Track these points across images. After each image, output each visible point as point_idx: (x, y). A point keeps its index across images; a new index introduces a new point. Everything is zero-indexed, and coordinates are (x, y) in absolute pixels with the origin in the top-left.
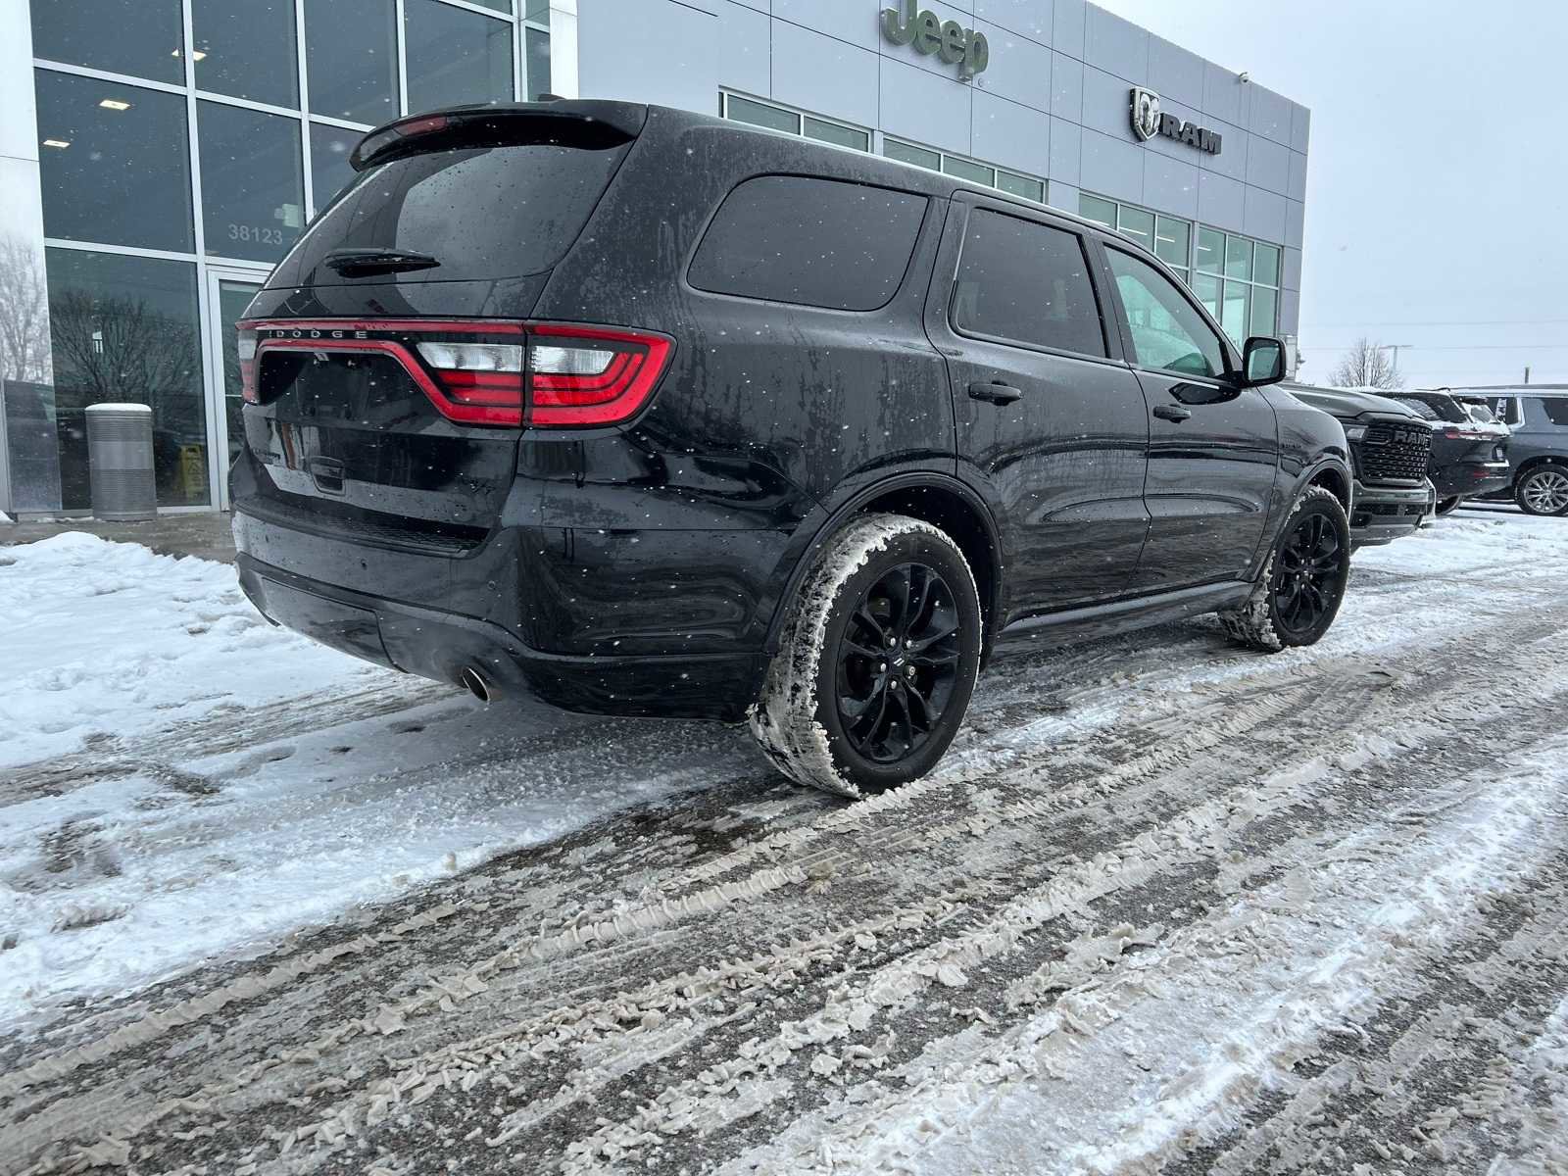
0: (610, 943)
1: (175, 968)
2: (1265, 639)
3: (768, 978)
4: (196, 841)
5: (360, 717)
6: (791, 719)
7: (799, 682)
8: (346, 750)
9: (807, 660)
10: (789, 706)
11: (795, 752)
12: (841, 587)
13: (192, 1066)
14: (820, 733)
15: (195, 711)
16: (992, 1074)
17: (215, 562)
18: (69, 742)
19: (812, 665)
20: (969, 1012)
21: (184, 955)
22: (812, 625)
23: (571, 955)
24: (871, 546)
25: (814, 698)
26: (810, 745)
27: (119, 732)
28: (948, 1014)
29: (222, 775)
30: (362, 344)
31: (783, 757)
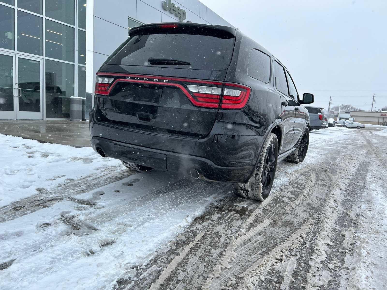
0: (250, 241)
1: (150, 255)
2: (296, 160)
3: (295, 246)
6: (254, 182)
7: (258, 173)
8: (118, 191)
9: (261, 167)
10: (254, 179)
11: (252, 190)
12: (267, 149)
13: (190, 282)
14: (261, 185)
16: (366, 265)
19: (262, 169)
20: (344, 251)
21: (147, 251)
22: (261, 159)
23: (244, 244)
24: (270, 139)
25: (261, 177)
26: (258, 188)
27: (45, 188)
28: (339, 252)
29: (91, 199)
30: (166, 84)
31: (247, 191)
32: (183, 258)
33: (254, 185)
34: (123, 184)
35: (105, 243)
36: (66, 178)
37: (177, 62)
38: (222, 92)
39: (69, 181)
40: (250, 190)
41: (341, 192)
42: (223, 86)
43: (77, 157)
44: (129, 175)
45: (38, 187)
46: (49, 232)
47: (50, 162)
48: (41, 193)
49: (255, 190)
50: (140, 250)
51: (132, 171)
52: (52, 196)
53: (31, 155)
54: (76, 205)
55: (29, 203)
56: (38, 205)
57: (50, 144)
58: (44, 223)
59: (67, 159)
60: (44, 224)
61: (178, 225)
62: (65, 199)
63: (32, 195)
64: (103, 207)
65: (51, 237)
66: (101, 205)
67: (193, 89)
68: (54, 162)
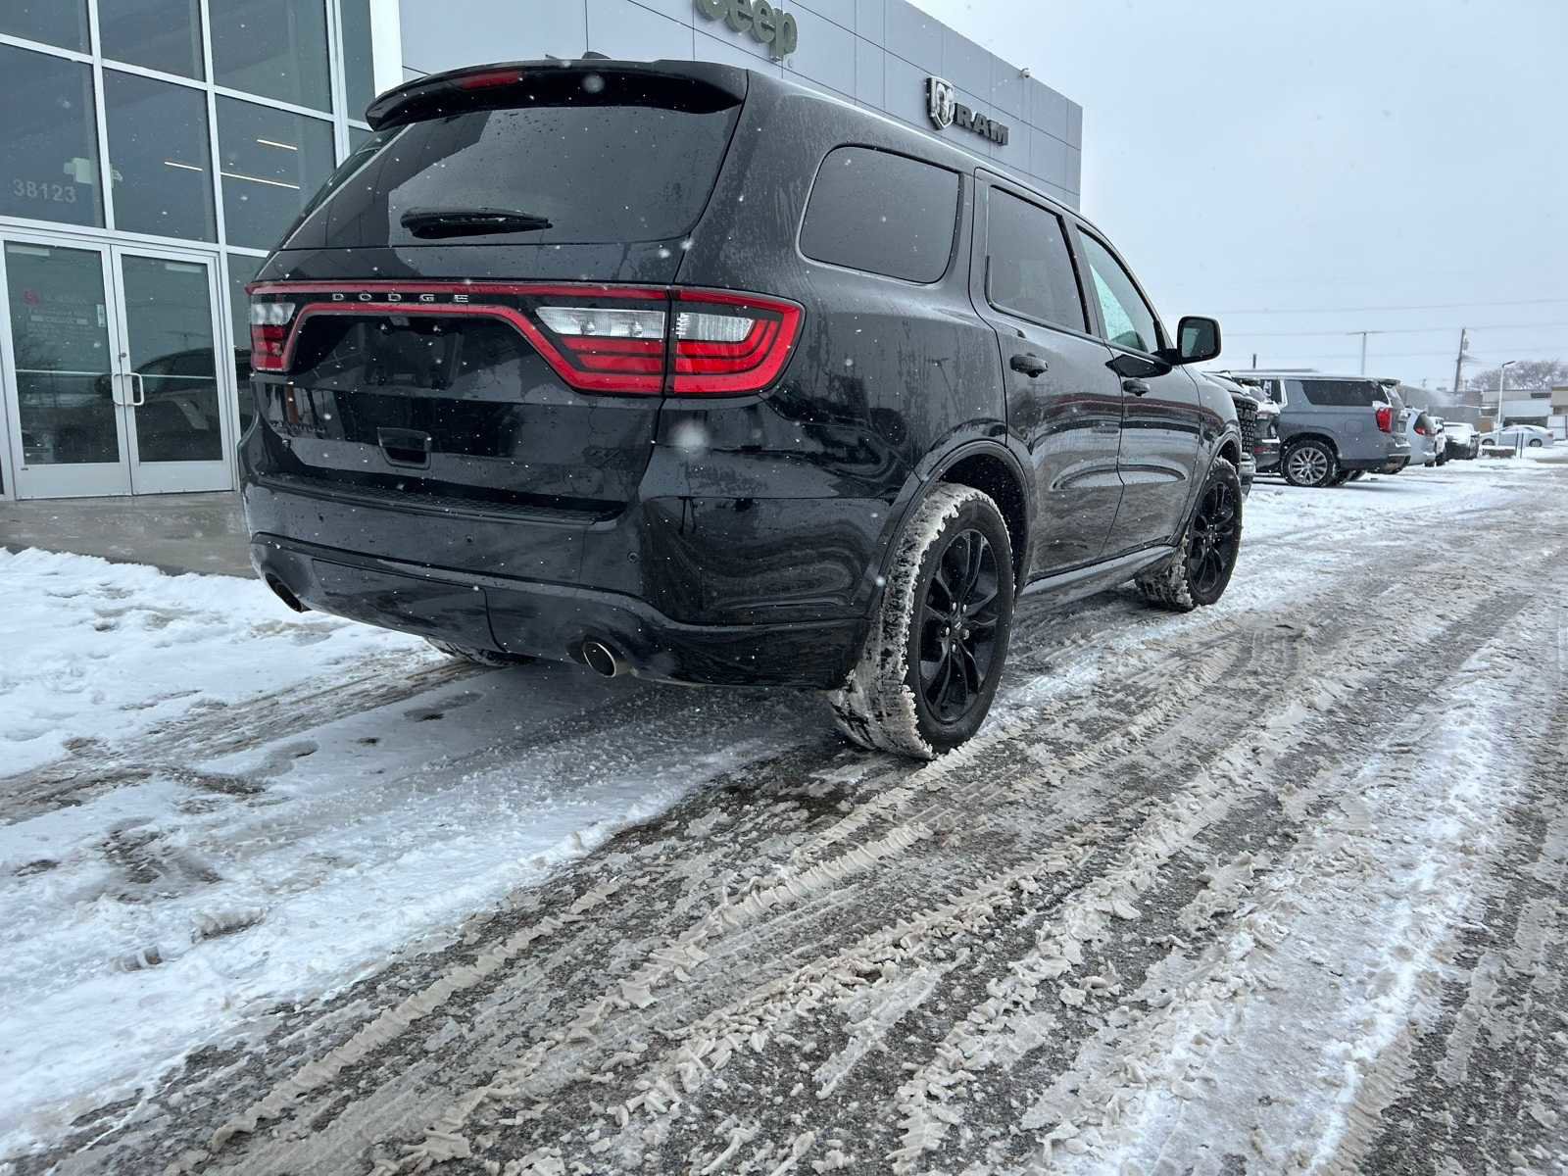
0: (792, 906)
1: (365, 965)
2: (1180, 599)
3: (967, 925)
4: (282, 841)
5: (362, 708)
6: (879, 683)
7: (890, 647)
8: (373, 741)
9: (899, 625)
10: (878, 671)
11: (879, 717)
12: (925, 553)
13: (463, 1056)
14: (908, 696)
15: (173, 710)
16: (1224, 989)
17: (68, 554)
18: (49, 749)
19: (904, 630)
20: (1164, 939)
21: (363, 952)
22: (901, 591)
23: (764, 919)
24: (945, 513)
25: (905, 663)
26: (897, 707)
27: (101, 735)
28: (1144, 942)
29: (254, 773)
30: (464, 308)
31: (863, 721)
32: (484, 974)
33: (881, 697)
34: (407, 714)
35: (222, 926)
36: (196, 698)
37: (501, 220)
38: (670, 324)
39: (203, 710)
40: (869, 715)
41: (1304, 714)
42: (671, 304)
43: (279, 622)
44: (445, 682)
45: (76, 735)
46: (35, 890)
47: (165, 645)
48: (80, 755)
49: (889, 715)
50: (333, 948)
51: (465, 665)
52: (112, 764)
53: (111, 621)
54: (183, 793)
55: (14, 793)
56: (44, 800)
57: (195, 576)
58: (34, 859)
59: (235, 631)
60: (32, 864)
61: (534, 857)
62: (156, 773)
63: (40, 762)
64: (286, 799)
65: (32, 907)
66: (282, 792)
67: (563, 322)
68: (181, 641)
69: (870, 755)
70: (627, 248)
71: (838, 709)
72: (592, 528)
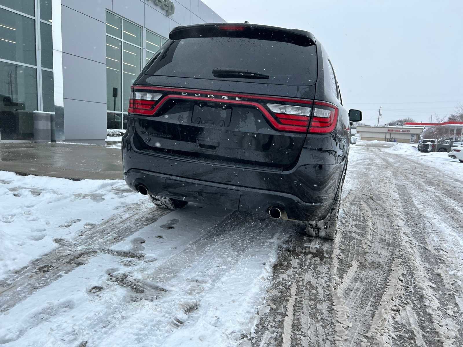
1: (252, 318)
5: (144, 225)
6: (329, 218)
8: (160, 237)
10: (330, 214)
11: (326, 228)
15: (79, 227)
21: (246, 314)
25: (338, 212)
26: (333, 225)
27: (63, 237)
29: (134, 249)
30: (240, 102)
31: (319, 229)
32: (292, 319)
33: (329, 222)
34: (161, 227)
36: (83, 222)
37: (252, 75)
38: (312, 112)
39: (89, 227)
40: (322, 227)
41: (403, 222)
42: (313, 105)
43: (81, 194)
44: (162, 215)
45: (55, 238)
46: (107, 299)
47: (50, 202)
48: (63, 245)
49: (329, 227)
50: (237, 313)
52: (79, 248)
53: (16, 193)
54: (119, 258)
55: (55, 261)
56: (69, 263)
57: (34, 176)
58: (92, 286)
59: (69, 197)
60: (93, 289)
61: (260, 277)
62: (99, 251)
63: (52, 248)
65: (115, 305)
66: (151, 257)
67: (275, 109)
68: (55, 201)
69: (313, 238)
70: (298, 88)
71: (311, 225)
72: (282, 173)
